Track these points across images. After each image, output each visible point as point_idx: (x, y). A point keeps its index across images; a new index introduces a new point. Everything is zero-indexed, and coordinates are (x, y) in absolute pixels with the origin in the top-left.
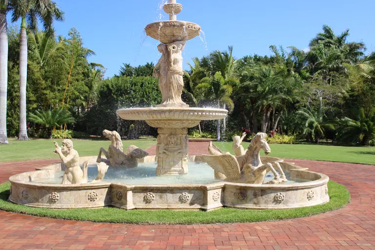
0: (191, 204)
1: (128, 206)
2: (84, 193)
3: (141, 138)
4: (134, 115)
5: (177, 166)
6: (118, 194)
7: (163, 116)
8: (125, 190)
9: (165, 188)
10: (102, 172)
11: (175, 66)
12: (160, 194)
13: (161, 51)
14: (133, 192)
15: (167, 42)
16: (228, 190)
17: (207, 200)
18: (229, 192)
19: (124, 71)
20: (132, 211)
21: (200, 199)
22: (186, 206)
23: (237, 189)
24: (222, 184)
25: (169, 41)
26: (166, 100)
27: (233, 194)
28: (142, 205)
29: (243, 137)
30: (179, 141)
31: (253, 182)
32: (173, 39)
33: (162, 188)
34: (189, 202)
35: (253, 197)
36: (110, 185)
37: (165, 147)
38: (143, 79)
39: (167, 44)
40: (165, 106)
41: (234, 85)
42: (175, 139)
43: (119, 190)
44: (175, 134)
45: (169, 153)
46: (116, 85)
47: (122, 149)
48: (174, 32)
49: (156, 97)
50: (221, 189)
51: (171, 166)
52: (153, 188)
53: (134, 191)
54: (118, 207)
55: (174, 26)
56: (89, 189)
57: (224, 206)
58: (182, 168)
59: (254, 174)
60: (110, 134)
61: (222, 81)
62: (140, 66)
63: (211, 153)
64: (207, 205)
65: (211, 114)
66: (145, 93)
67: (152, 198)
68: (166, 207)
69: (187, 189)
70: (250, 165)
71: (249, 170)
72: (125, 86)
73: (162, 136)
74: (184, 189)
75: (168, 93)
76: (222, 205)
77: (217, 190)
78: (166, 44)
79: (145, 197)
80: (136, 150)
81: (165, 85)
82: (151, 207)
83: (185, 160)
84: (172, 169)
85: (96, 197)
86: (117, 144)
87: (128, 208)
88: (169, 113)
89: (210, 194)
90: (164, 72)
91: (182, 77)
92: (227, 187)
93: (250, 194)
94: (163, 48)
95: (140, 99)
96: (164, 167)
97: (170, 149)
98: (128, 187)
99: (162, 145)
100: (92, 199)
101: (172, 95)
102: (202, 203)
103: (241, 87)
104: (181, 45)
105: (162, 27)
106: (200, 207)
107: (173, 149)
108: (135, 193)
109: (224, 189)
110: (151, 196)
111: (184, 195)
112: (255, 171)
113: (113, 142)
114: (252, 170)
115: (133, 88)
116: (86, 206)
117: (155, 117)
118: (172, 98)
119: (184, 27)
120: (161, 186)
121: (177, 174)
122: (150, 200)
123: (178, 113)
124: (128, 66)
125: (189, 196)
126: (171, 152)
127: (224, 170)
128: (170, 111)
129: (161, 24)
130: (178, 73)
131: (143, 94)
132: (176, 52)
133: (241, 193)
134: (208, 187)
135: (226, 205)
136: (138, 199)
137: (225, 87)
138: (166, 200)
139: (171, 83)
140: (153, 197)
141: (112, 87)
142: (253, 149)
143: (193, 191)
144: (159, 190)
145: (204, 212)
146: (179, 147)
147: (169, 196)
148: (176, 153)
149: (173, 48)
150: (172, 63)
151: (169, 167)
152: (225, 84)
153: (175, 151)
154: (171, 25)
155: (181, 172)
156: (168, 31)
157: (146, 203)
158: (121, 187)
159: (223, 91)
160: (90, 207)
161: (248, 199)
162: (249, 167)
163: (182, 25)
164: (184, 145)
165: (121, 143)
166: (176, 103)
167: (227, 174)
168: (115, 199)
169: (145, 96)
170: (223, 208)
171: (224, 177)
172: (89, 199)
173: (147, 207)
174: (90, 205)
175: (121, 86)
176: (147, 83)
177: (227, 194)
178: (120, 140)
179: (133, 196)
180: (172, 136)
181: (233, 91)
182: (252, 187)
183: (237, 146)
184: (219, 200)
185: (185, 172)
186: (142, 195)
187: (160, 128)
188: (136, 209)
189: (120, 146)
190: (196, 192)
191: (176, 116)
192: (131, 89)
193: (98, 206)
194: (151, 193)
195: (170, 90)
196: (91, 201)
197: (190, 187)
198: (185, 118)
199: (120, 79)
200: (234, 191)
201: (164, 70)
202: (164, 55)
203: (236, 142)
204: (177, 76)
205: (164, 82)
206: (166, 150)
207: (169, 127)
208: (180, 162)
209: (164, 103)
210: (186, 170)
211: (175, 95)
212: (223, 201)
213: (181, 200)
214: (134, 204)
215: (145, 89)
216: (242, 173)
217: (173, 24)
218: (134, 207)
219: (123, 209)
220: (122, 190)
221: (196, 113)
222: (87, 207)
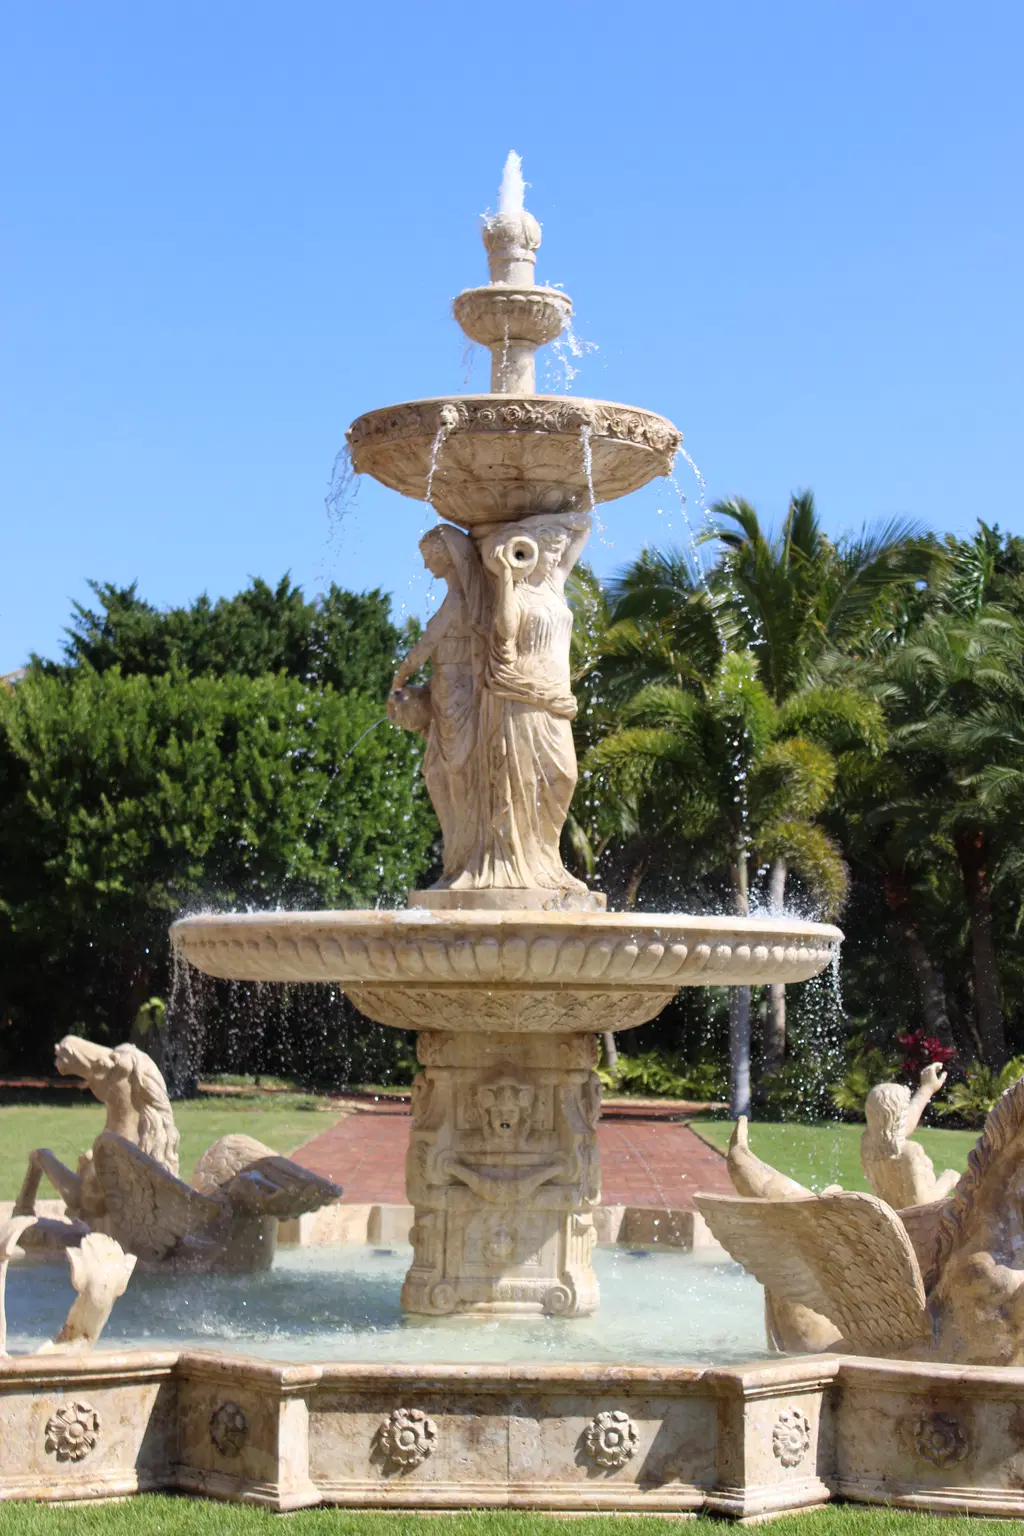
0: (650, 1479)
1: (281, 1486)
2: (26, 1413)
3: (205, 1094)
4: (290, 952)
5: (531, 1263)
6: (223, 1417)
7: (466, 964)
8: (268, 1390)
9: (498, 1381)
10: (96, 1294)
11: (530, 660)
12: (469, 1418)
13: (439, 566)
14: (311, 1407)
15: (480, 515)
16: (856, 1403)
17: (741, 1457)
18: (867, 1415)
19: (99, 634)
20: (307, 1517)
21: (698, 1452)
22: (621, 1490)
23: (914, 1397)
24: (828, 1366)
25: (487, 509)
26: (473, 861)
27: (889, 1424)
28: (362, 1483)
29: (926, 1094)
30: (544, 1114)
31: (1004, 1361)
32: (515, 499)
33: (480, 1382)
34: (633, 1468)
35: (1007, 1441)
36: (175, 1367)
37: (461, 1148)
38: (233, 697)
39: (481, 530)
40: (469, 900)
41: (842, 740)
42: (525, 1101)
43: (224, 1395)
44: (525, 1073)
45: (488, 1185)
46: (55, 729)
47: (174, 1157)
48: (528, 459)
49: (324, 816)
50: (818, 1397)
51: (494, 1269)
52: (431, 1381)
53: (318, 1403)
54: (221, 1499)
55: (528, 425)
56: (52, 1387)
57: (837, 1499)
58: (565, 1277)
59: (1006, 1315)
60: (97, 1066)
61: (766, 714)
62: (203, 601)
63: (742, 1184)
64: (741, 1483)
65: (744, 950)
66: (247, 790)
67: (423, 1440)
68: (505, 1498)
69: (628, 1394)
70: (986, 1260)
71: (982, 1289)
72: (112, 742)
73: (444, 1083)
74: (605, 1393)
75: (481, 821)
76: (826, 1493)
77: (794, 1403)
78: (471, 526)
79: (379, 1435)
80: (264, 1164)
81: (462, 772)
82: (413, 1497)
83: (580, 1231)
84: (506, 1282)
85: (92, 1434)
86: (141, 1128)
87: (285, 1502)
88: (501, 945)
89: (760, 1422)
90: (457, 695)
91: (565, 728)
92: (852, 1382)
93: (990, 1422)
94: (457, 552)
95: (213, 827)
96: (451, 1272)
97: (489, 1160)
98: (289, 1373)
99: (443, 1137)
100: (65, 1448)
101: (508, 834)
102: (712, 1475)
103: (891, 754)
104: (564, 538)
105: (454, 433)
106: (696, 1498)
107: (511, 1160)
108: (325, 1408)
109: (836, 1393)
110: (419, 1427)
111: (608, 1423)
112: (1013, 1299)
113: (117, 1116)
114: (997, 1289)
115: (171, 753)
116: (34, 1486)
117: (414, 965)
118: (505, 850)
119: (587, 431)
120: (474, 1371)
121: (529, 1313)
122: (411, 1454)
123: (551, 946)
124: (122, 601)
125: (639, 1435)
126: (495, 1179)
127: (825, 1288)
128: (508, 933)
129: (450, 415)
130: (546, 706)
131: (239, 796)
132: (536, 578)
133: (937, 1418)
134: (748, 1377)
135: (846, 1491)
136: (342, 1449)
137: (782, 753)
138: (502, 1451)
139: (500, 762)
140: (429, 1435)
141: (31, 741)
142: (1001, 1165)
143: (659, 1405)
144: (463, 1395)
145: (723, 1527)
146: (546, 1145)
147: (523, 1434)
148: (527, 1187)
149: (519, 555)
150: (510, 645)
151: (482, 1273)
152: (787, 733)
153: (517, 1175)
154: (505, 424)
155: (558, 1306)
156: (489, 455)
157: (386, 1473)
158: (243, 1377)
159: (772, 781)
160: (56, 1492)
161: (982, 1455)
162: (976, 1273)
163: (573, 422)
164: (578, 1138)
165: (170, 1121)
166: (529, 881)
167: (846, 1313)
168: (202, 1451)
169: (252, 807)
170: (834, 1507)
171: (825, 1329)
172: (49, 1447)
173: (391, 1497)
174: (62, 1482)
175: (82, 741)
176: (263, 721)
177: (852, 1426)
178: (165, 1103)
179: (314, 1430)
180: (505, 1082)
181: (838, 781)
182: (998, 1386)
183: (894, 1151)
184: (810, 1458)
185: (581, 1303)
186: (364, 1425)
187: (433, 1032)
188: (327, 1504)
189: (162, 1135)
190: (678, 1408)
191: (541, 967)
192: (156, 763)
193: (101, 1488)
194: (417, 1413)
195: (495, 804)
196: (61, 1458)
197: (644, 1382)
198: (594, 974)
199: (83, 691)
200: (896, 1406)
201: (462, 681)
202: (457, 591)
203: (885, 1118)
204: (537, 719)
205: (458, 753)
206: (463, 1163)
207: (490, 1025)
208: (554, 1241)
209: (462, 883)
210: (587, 1289)
211: (524, 837)
212: (831, 1468)
213: (592, 1459)
214: (319, 1476)
215: (249, 758)
216: (937, 1307)
217: (520, 414)
218: (315, 1496)
219: (258, 1503)
220: (243, 1397)
221: (658, 949)
222: (40, 1492)
